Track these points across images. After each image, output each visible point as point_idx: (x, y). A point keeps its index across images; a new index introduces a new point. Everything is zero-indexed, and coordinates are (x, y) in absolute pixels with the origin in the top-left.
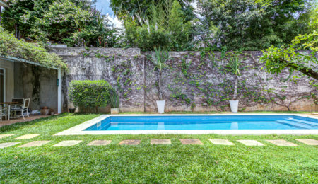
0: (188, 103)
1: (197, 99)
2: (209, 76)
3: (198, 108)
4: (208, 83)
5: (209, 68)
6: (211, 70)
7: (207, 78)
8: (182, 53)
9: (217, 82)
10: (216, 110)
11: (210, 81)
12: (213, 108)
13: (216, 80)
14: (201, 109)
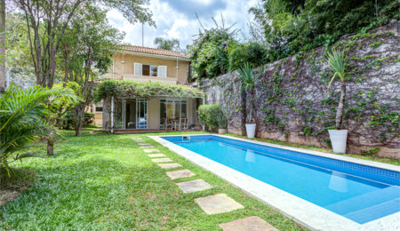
0: (283, 129)
1: (292, 124)
2: (307, 90)
3: (294, 138)
4: (307, 101)
5: (307, 78)
6: (310, 80)
7: (305, 93)
8: (276, 63)
9: (320, 97)
10: (318, 144)
11: (309, 97)
12: (314, 141)
13: (318, 94)
14: (298, 140)
